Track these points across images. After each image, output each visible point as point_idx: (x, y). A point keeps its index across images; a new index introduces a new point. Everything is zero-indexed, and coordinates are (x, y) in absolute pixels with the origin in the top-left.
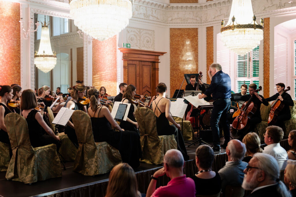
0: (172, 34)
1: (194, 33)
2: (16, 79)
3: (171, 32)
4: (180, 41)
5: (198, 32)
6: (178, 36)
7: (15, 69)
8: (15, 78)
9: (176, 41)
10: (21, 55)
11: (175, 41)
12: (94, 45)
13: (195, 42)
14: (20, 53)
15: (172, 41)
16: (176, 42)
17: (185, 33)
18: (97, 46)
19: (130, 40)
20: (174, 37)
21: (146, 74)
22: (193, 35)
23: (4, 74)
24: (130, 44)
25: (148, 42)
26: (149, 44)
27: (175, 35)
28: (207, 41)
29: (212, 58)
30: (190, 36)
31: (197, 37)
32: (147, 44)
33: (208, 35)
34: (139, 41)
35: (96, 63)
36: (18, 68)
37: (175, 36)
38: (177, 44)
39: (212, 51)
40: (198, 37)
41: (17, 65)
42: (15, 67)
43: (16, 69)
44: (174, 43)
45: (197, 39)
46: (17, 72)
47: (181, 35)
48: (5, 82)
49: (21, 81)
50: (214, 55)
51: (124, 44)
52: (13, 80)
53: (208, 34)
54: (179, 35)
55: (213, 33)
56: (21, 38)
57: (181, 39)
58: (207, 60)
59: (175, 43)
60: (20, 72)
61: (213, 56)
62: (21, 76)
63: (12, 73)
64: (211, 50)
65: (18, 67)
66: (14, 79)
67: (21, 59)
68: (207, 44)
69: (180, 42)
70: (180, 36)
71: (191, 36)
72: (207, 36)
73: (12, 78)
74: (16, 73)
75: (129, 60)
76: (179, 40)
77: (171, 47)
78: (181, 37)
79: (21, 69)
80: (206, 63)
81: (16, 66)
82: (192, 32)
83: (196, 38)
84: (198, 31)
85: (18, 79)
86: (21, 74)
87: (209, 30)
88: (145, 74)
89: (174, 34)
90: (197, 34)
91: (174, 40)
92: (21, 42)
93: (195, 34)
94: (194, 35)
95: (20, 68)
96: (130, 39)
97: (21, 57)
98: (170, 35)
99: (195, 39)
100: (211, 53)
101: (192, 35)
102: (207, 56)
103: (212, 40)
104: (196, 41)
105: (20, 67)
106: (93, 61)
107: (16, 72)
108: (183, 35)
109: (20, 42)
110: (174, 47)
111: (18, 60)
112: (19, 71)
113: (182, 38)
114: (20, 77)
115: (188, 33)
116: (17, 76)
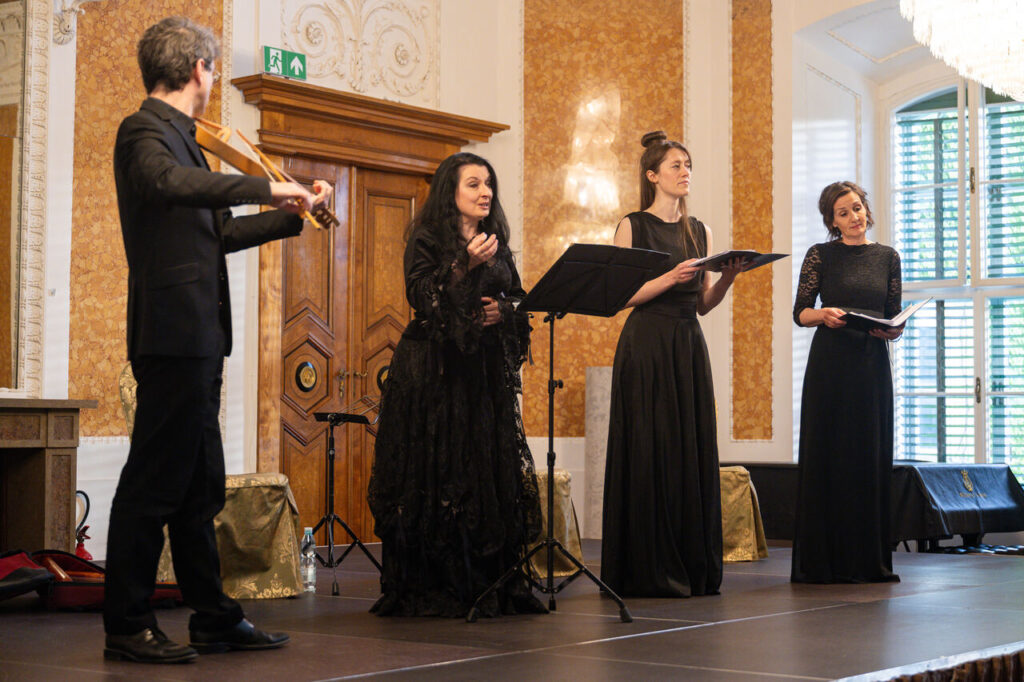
0: (538, 26)
1: (659, 27)
3: (532, 12)
4: (583, 64)
5: (680, 24)
6: (571, 39)
9: (558, 64)
11: (554, 68)
12: (88, 42)
13: (666, 75)
15: (537, 67)
16: (558, 72)
17: (612, 24)
18: (104, 50)
19: (302, 36)
20: (546, 40)
21: (389, 248)
22: (655, 36)
24: (302, 58)
25: (405, 56)
26: (404, 71)
27: (552, 31)
28: (734, 73)
29: (763, 170)
30: (639, 41)
31: (680, 47)
32: (397, 69)
33: (743, 38)
34: (350, 46)
37: (551, 36)
38: (563, 86)
39: (766, 129)
40: (686, 52)
44: (547, 77)
45: (680, 58)
47: (589, 32)
50: (776, 148)
51: (273, 53)
53: (740, 35)
54: (576, 33)
55: (769, 27)
57: (588, 57)
58: (735, 177)
59: (554, 78)
61: (770, 155)
64: (757, 121)
68: (735, 88)
69: (581, 71)
70: (580, 39)
71: (645, 44)
72: (735, 44)
75: (293, 151)
76: (575, 58)
77: (530, 97)
78: (585, 43)
80: (731, 196)
82: (653, 19)
83: (674, 52)
84: (681, 17)
87: (746, 9)
88: (378, 246)
89: (546, 27)
90: (678, 32)
91: (548, 63)
93: (667, 32)
94: (662, 39)
96: (302, 28)
98: (527, 32)
99: (663, 58)
100: (760, 137)
101: (650, 35)
102: (736, 160)
103: (767, 67)
104: (672, 72)
106: (76, 145)
108: (602, 36)
110: (546, 97)
113: (591, 48)
115: (628, 24)
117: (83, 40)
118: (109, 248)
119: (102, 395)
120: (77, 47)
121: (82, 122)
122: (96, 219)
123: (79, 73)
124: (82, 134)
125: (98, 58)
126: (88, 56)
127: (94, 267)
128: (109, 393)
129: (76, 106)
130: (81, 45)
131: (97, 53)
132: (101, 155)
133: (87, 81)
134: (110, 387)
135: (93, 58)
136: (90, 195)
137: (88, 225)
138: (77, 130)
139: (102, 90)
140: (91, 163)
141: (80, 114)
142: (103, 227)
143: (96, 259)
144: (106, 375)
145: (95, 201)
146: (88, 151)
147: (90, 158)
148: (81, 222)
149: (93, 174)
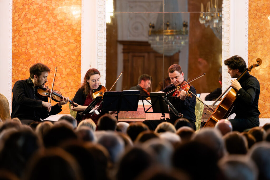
2: (73, 54)
7: (70, 35)
8: (71, 52)
23: (51, 45)
36: (77, 32)
41: (75, 28)
42: (71, 31)
46: (75, 40)
48: (51, 60)
49: (82, 58)
52: (66, 56)
60: (80, 41)
62: (82, 48)
63: (65, 42)
65: (77, 30)
66: (69, 54)
73: (65, 52)
74: (73, 43)
79: (82, 35)
85: (76, 54)
86: (82, 45)
95: (80, 33)
105: (81, 31)
107: (72, 41)
112: (78, 38)
114: (80, 49)
116: (74, 48)
118: (266, 48)
119: (264, 103)
121: (252, 2)
122: (259, 37)
124: (252, 6)
128: (267, 102)
132: (261, 13)
134: (267, 100)
136: (257, 29)
137: (256, 40)
138: (250, 5)
140: (257, 17)
142: (263, 40)
143: (260, 52)
144: (266, 95)
145: (259, 31)
146: (255, 12)
147: (256, 15)
148: (253, 39)
149: (258, 21)
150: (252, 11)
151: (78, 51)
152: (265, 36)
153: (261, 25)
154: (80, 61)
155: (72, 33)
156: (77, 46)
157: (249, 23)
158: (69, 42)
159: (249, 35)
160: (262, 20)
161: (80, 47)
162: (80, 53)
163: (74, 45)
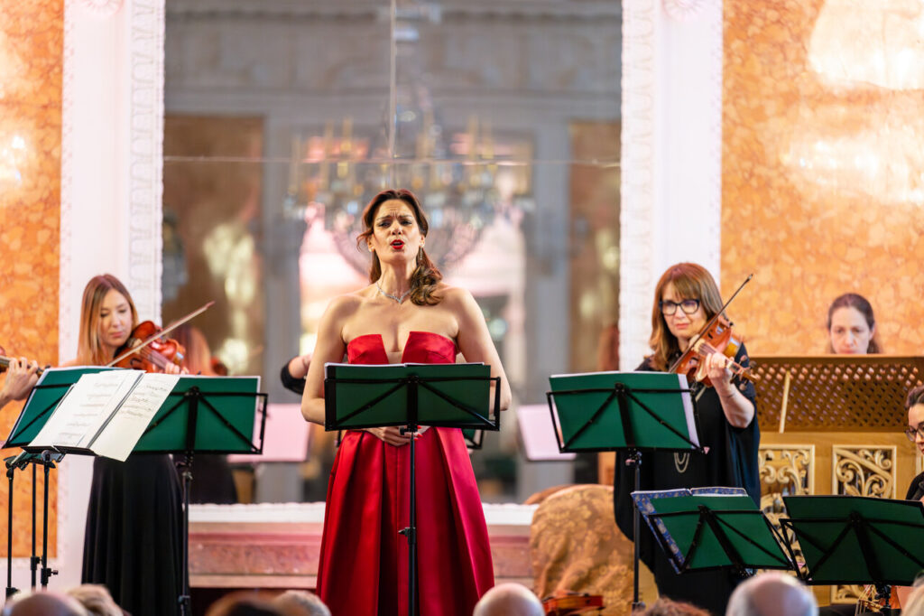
2: (27, 321)
7: (16, 245)
8: (18, 313)
10: (65, 142)
12: (745, 9)
14: (58, 128)
35: (760, 170)
36: (43, 236)
41: (34, 218)
42: (20, 230)
43: (28, 241)
46: (35, 267)
49: (62, 336)
56: (68, 14)
60: (57, 269)
62: (61, 299)
65: (44, 227)
66: (12, 320)
67: (65, 169)
74: (25, 277)
79: (64, 248)
81: (26, 225)
85: (40, 320)
86: (62, 286)
92: (67, 40)
95: (55, 240)
97: (65, 156)
105: (58, 229)
106: (725, 159)
107: (22, 268)
109: (60, 44)
111: (43, 181)
114: (56, 302)
116: (32, 299)
117: (736, 7)
118: (788, 302)
120: (725, 17)
121: (735, 124)
122: (762, 261)
123: (729, 55)
124: (736, 142)
125: (762, 28)
126: (744, 28)
127: (762, 331)
129: (725, 103)
130: (732, 14)
131: (759, 22)
133: (743, 64)
135: (752, 30)
136: (752, 229)
138: (727, 137)
139: (771, 73)
140: (754, 183)
141: (733, 114)
142: (777, 274)
143: (764, 319)
145: (763, 235)
146: (747, 165)
147: (752, 175)
149: (757, 198)
150: (733, 158)
151: (49, 307)
152: (786, 258)
153: (768, 214)
154: (55, 348)
155: (24, 237)
156: (42, 289)
157: (723, 207)
158: (13, 274)
159: (724, 252)
160: (773, 194)
161: (55, 292)
162: (57, 318)
163: (34, 286)
